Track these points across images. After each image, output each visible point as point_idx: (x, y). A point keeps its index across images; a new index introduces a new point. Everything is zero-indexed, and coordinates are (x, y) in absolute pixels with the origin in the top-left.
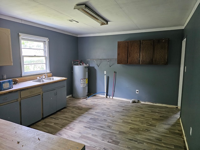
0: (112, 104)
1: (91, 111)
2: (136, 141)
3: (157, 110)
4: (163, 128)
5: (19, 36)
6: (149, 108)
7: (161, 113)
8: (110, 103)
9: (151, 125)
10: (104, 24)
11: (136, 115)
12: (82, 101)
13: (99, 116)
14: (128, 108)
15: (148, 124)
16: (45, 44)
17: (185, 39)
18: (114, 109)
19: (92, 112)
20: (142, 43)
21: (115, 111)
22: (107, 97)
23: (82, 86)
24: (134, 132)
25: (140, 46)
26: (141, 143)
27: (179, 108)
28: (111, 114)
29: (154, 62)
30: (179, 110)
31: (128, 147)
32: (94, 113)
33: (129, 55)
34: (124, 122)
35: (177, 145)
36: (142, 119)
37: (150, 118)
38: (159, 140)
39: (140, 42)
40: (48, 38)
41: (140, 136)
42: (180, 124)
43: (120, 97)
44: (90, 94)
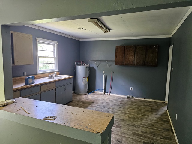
0: (110, 99)
1: (93, 104)
2: (135, 126)
3: (149, 104)
4: (154, 117)
5: (36, 40)
6: (142, 103)
7: (152, 106)
8: (108, 98)
9: (145, 115)
10: (107, 32)
11: (131, 108)
12: (83, 96)
13: (101, 108)
14: (125, 102)
15: (142, 114)
16: (54, 47)
17: (172, 46)
18: (113, 103)
19: (95, 105)
20: (137, 48)
21: (114, 105)
22: (105, 94)
23: (83, 83)
24: (131, 120)
25: (135, 50)
26: (139, 127)
27: (166, 102)
28: (111, 107)
29: (146, 64)
30: (166, 104)
31: (128, 130)
32: (97, 106)
33: (125, 57)
34: (122, 113)
35: (166, 128)
36: (137, 111)
37: (143, 110)
38: (152, 125)
39: (135, 47)
40: (57, 42)
41: (137, 122)
42: (168, 114)
43: (116, 93)
44: (89, 91)
